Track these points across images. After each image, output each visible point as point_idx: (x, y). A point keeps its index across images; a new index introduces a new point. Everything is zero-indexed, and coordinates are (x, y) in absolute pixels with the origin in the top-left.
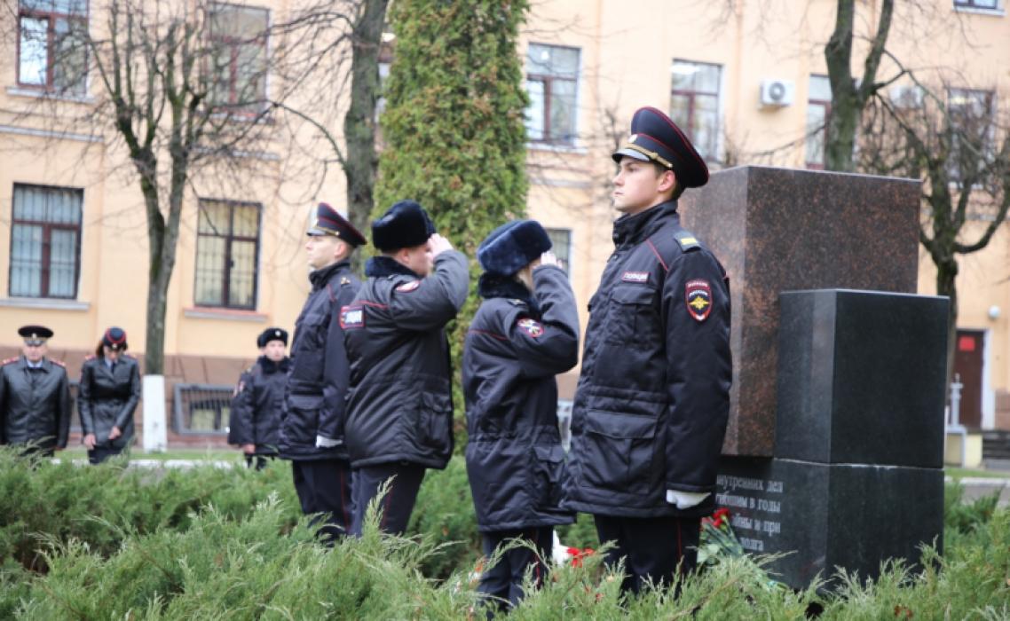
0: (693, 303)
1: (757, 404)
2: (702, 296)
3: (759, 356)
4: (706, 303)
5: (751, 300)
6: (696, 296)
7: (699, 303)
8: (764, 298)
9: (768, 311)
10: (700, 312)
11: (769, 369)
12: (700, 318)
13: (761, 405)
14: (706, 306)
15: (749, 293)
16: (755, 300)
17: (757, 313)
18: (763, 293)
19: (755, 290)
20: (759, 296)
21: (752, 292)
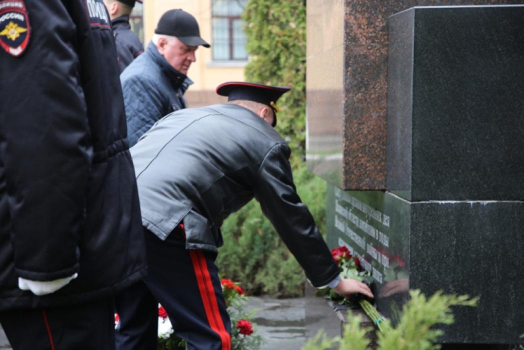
0: (4, 33)
1: (366, 136)
2: (16, 21)
3: (366, 86)
4: (22, 30)
5: (355, 27)
6: (7, 22)
7: (13, 32)
8: (370, 24)
9: (376, 37)
10: (15, 44)
11: (378, 99)
12: (16, 52)
13: (370, 137)
14: (22, 35)
15: (352, 20)
16: (360, 27)
17: (363, 41)
18: (368, 18)
19: (358, 15)
20: (364, 21)
21: (355, 18)
